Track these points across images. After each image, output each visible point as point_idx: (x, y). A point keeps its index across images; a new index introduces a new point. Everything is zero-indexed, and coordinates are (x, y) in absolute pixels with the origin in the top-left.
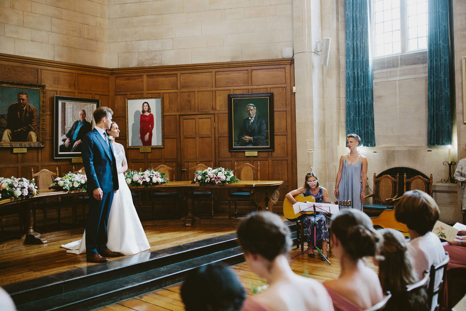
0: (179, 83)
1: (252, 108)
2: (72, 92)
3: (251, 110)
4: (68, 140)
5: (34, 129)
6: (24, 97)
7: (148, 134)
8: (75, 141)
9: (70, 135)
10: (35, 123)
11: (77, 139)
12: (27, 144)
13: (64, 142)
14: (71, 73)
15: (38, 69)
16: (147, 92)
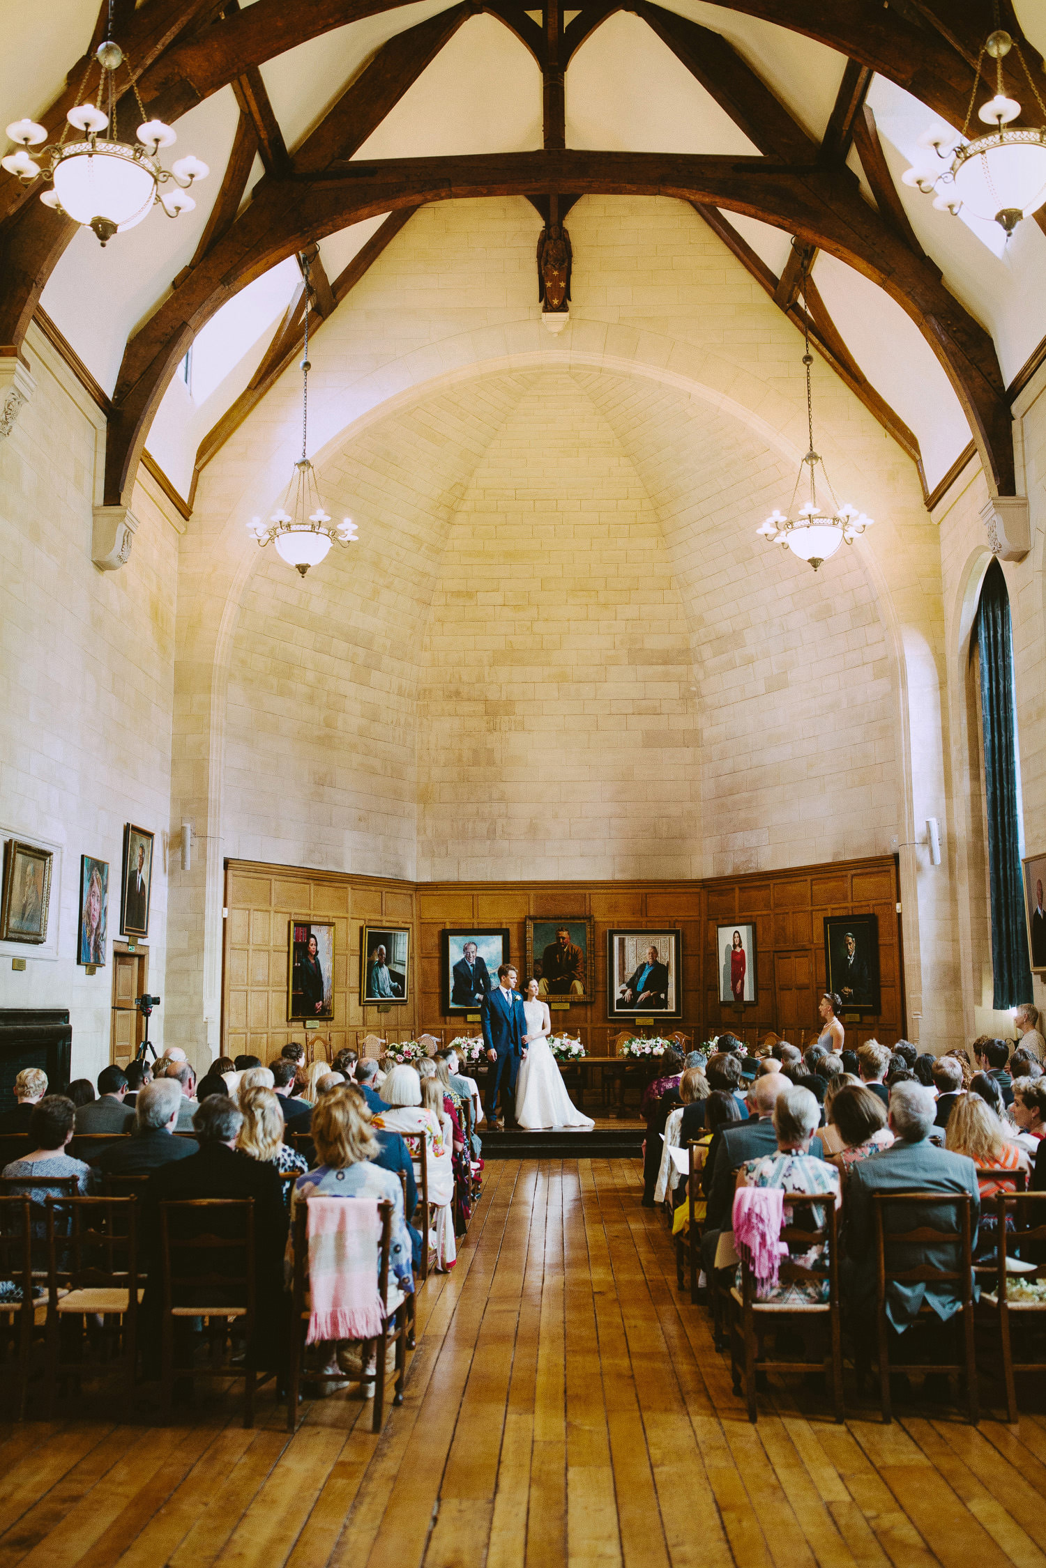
0: (772, 897)
1: (850, 940)
2: (637, 922)
3: (850, 943)
4: (629, 992)
5: (579, 977)
6: (565, 934)
7: (740, 981)
8: (640, 993)
9: (632, 984)
10: (580, 969)
11: (644, 990)
12: (569, 997)
13: (624, 994)
14: (636, 894)
15: (585, 895)
16: (740, 915)
